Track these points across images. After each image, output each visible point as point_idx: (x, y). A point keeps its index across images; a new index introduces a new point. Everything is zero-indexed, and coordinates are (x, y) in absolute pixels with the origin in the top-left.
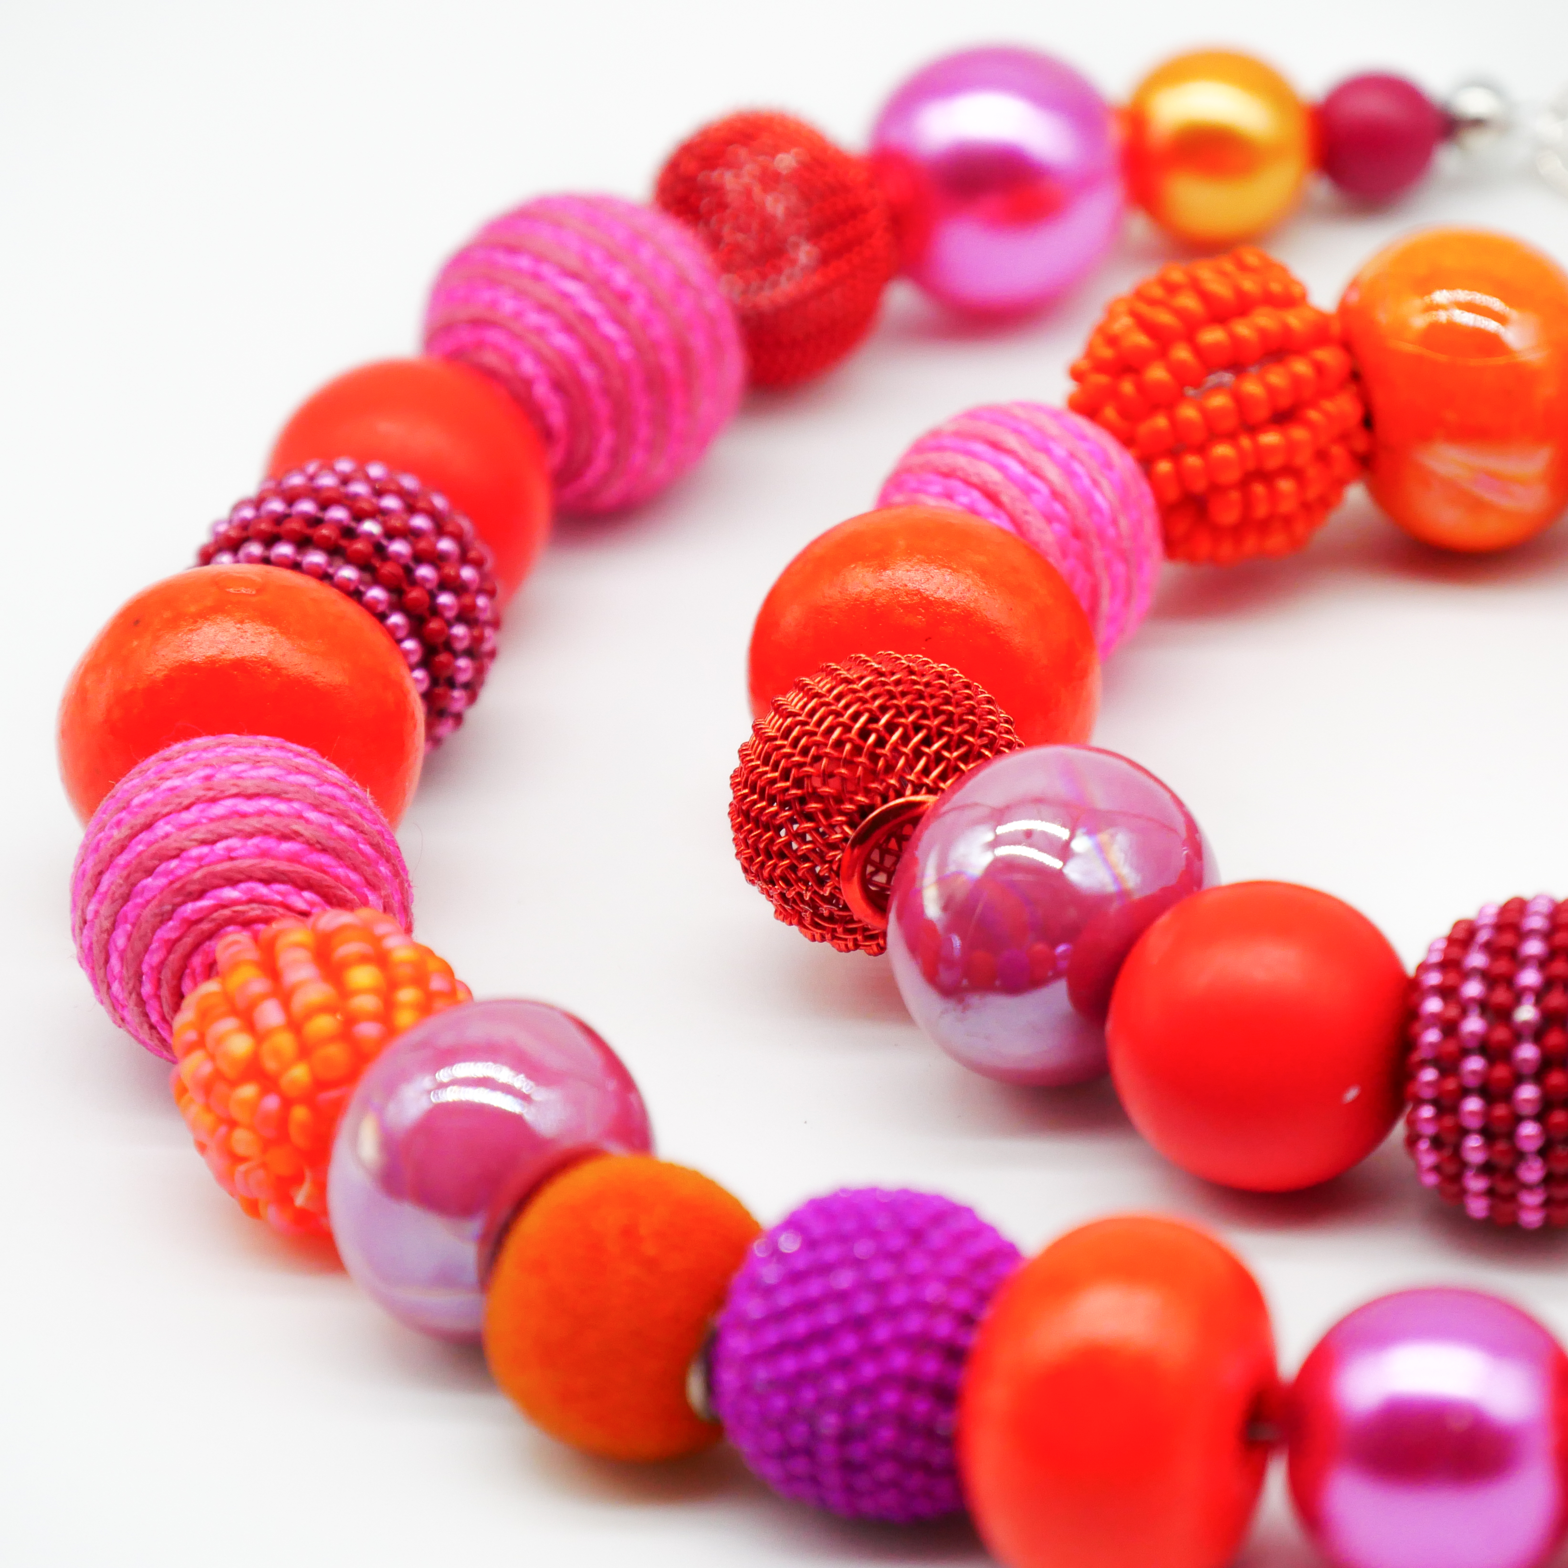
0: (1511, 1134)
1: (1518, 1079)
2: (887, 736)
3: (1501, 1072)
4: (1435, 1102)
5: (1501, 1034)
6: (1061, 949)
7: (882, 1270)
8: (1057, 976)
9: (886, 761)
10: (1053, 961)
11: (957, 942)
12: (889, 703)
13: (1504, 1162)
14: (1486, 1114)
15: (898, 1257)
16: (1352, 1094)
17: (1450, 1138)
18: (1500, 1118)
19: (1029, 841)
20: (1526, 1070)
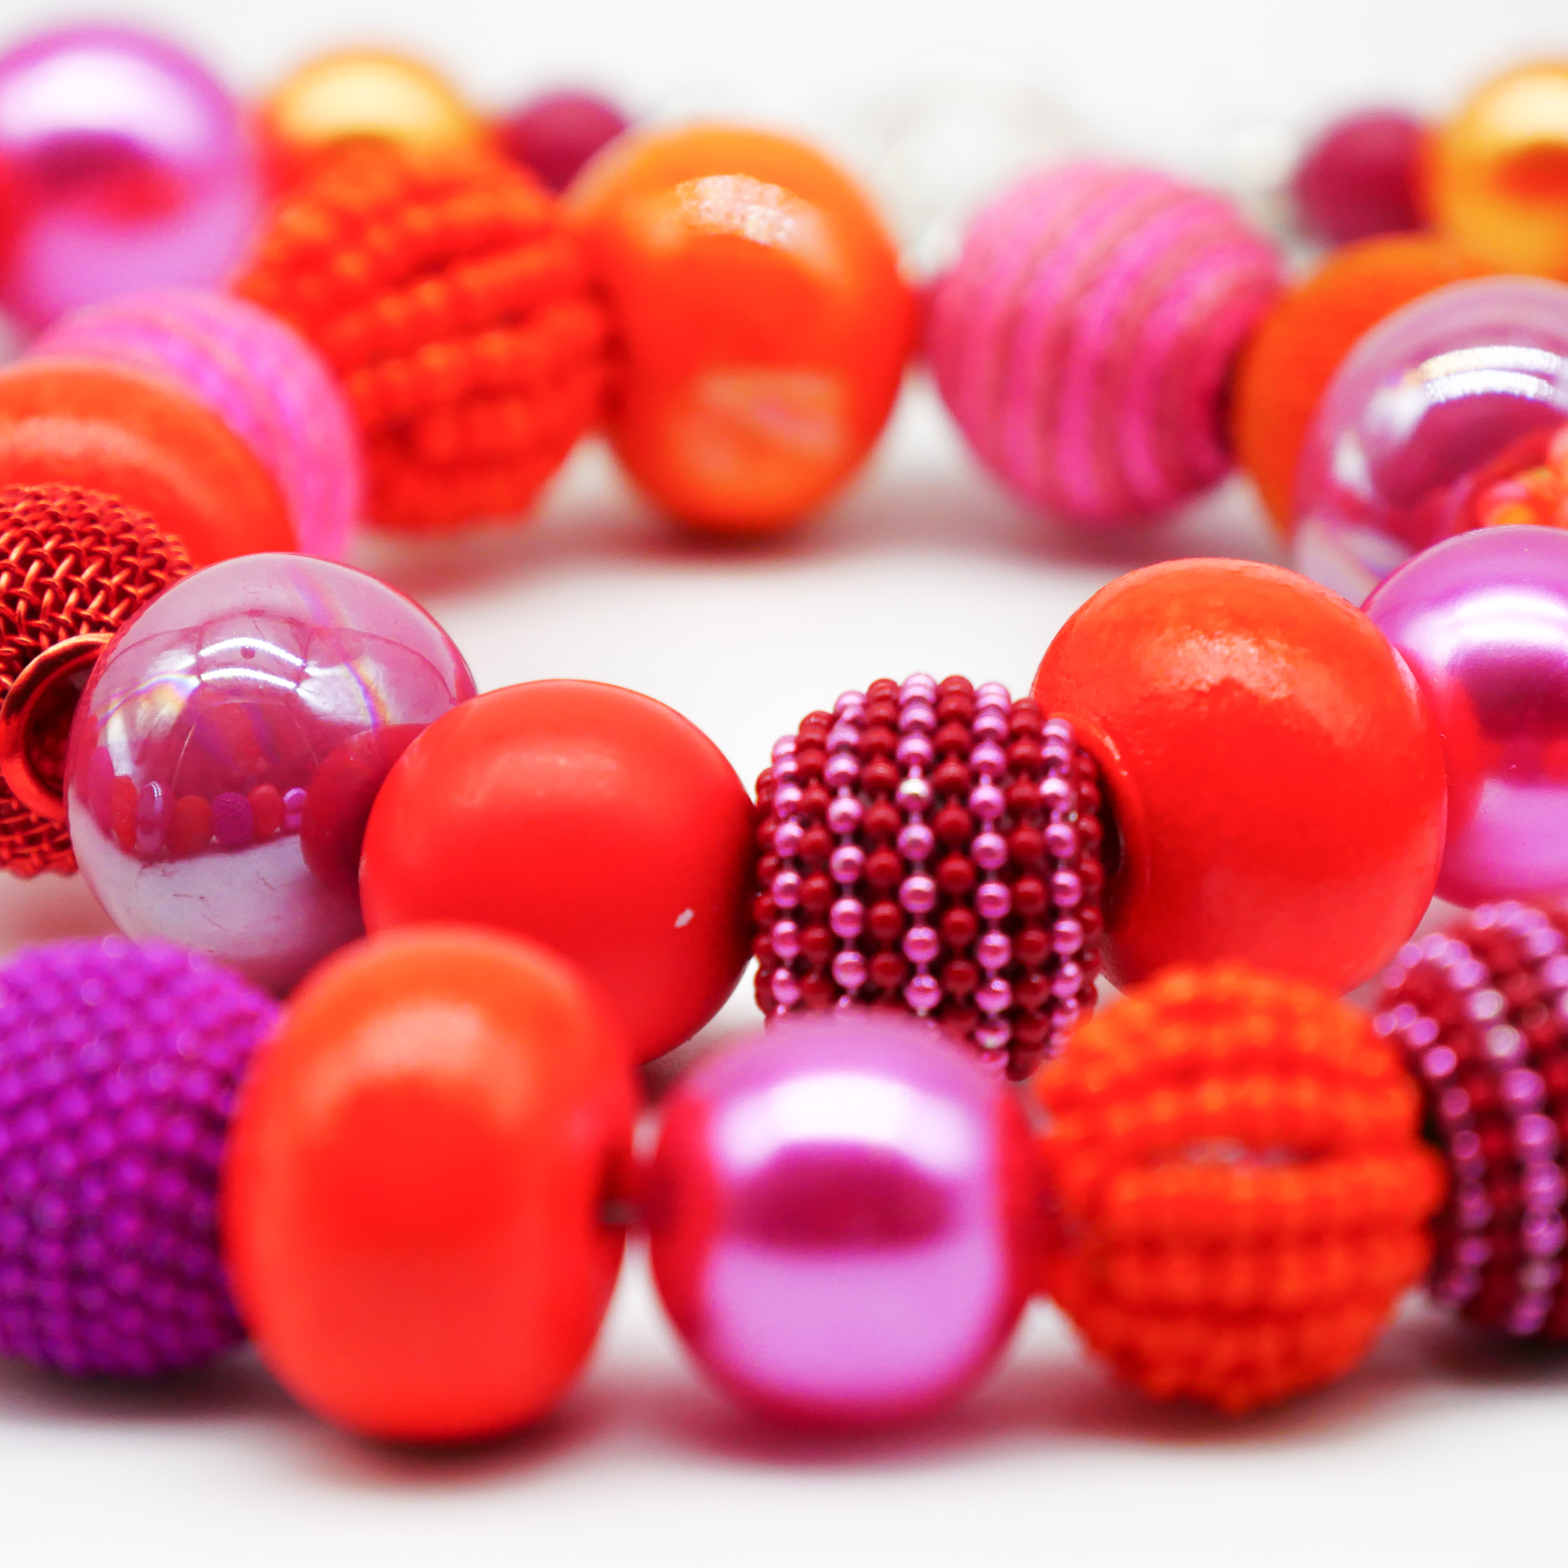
0: (897, 945)
1: (907, 869)
2: (54, 564)
3: (884, 859)
4: (797, 915)
5: (883, 813)
6: (291, 794)
7: (117, 1017)
8: (287, 832)
9: (56, 595)
10: (281, 810)
11: (158, 790)
12: (52, 528)
13: (890, 981)
14: (865, 919)
15: (135, 1004)
16: (685, 918)
17: (818, 956)
18: (884, 919)
19: (250, 661)
20: (916, 855)
